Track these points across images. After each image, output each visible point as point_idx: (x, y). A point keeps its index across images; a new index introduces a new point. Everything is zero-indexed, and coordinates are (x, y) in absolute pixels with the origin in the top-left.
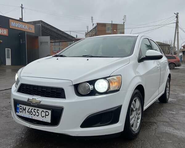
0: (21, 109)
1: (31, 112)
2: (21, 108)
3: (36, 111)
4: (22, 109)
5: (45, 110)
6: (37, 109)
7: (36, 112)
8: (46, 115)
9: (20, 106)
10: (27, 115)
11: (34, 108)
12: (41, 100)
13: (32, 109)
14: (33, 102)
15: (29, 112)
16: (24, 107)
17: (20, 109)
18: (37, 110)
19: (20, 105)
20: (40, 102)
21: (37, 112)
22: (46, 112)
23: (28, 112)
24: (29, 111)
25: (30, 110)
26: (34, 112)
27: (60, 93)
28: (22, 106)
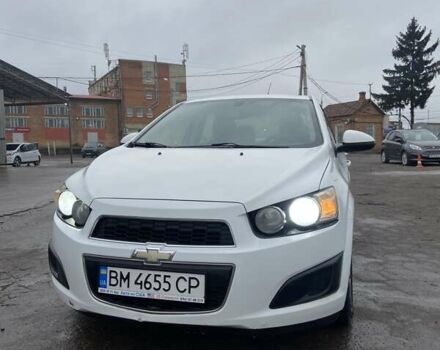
0: (115, 278)
1: (146, 282)
2: (114, 275)
3: (161, 279)
4: (119, 278)
5: (187, 276)
6: (163, 274)
7: (162, 282)
8: (190, 287)
9: (111, 271)
10: (134, 291)
11: (153, 273)
12: (172, 252)
13: (149, 275)
14: (149, 260)
15: (141, 284)
16: (125, 272)
17: (111, 277)
18: (165, 276)
19: (109, 269)
20: (172, 256)
21: (165, 282)
22: (190, 278)
23: (136, 283)
24: (139, 282)
25: (142, 279)
26: (156, 281)
27: (218, 234)
28: (118, 270)
